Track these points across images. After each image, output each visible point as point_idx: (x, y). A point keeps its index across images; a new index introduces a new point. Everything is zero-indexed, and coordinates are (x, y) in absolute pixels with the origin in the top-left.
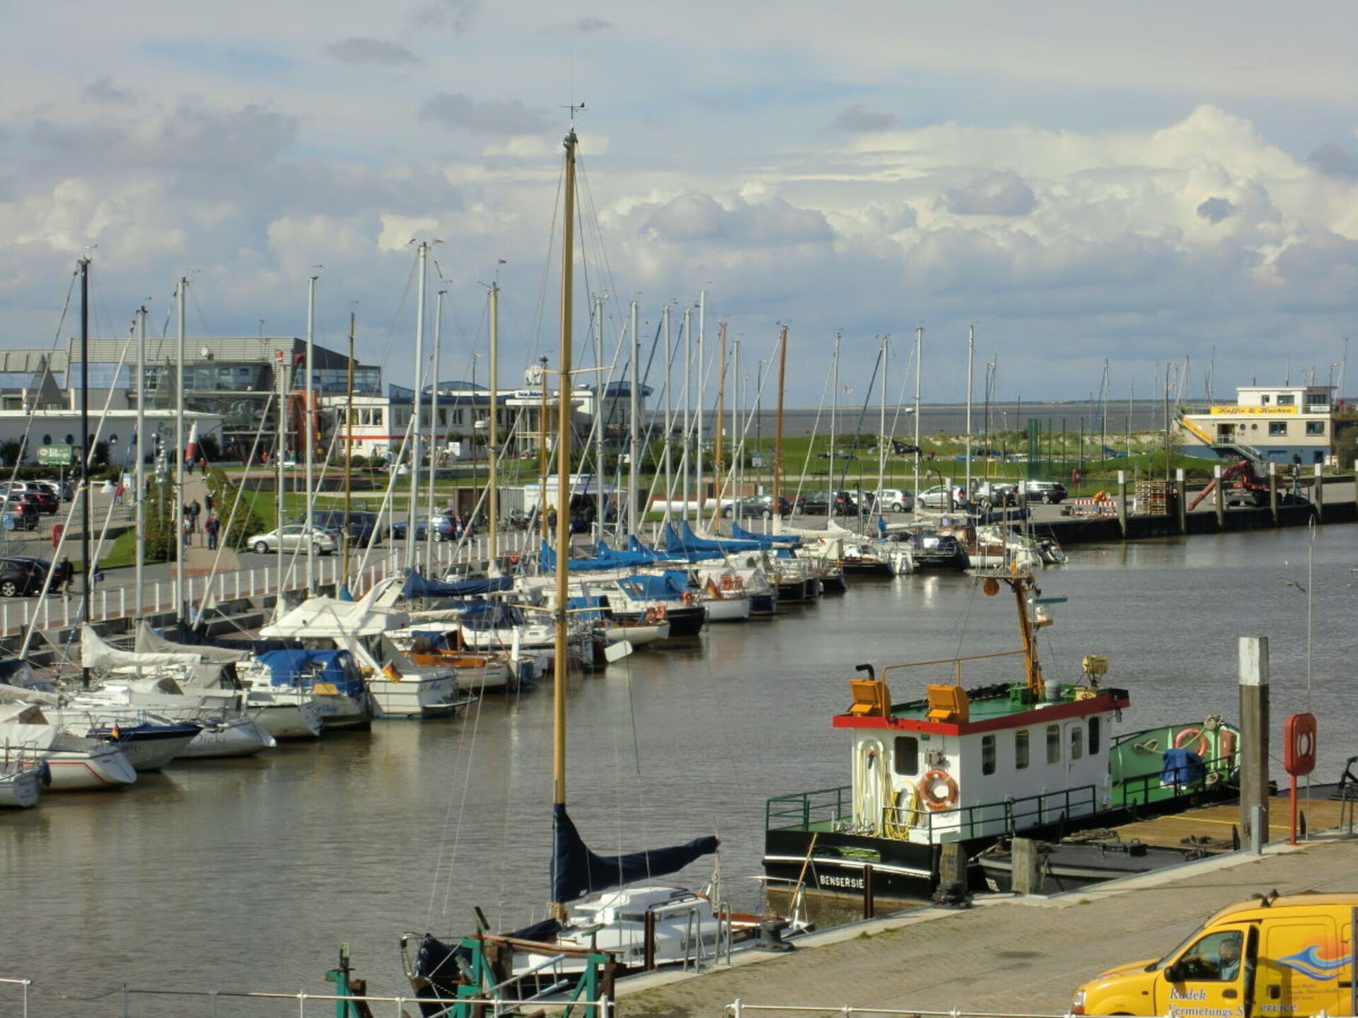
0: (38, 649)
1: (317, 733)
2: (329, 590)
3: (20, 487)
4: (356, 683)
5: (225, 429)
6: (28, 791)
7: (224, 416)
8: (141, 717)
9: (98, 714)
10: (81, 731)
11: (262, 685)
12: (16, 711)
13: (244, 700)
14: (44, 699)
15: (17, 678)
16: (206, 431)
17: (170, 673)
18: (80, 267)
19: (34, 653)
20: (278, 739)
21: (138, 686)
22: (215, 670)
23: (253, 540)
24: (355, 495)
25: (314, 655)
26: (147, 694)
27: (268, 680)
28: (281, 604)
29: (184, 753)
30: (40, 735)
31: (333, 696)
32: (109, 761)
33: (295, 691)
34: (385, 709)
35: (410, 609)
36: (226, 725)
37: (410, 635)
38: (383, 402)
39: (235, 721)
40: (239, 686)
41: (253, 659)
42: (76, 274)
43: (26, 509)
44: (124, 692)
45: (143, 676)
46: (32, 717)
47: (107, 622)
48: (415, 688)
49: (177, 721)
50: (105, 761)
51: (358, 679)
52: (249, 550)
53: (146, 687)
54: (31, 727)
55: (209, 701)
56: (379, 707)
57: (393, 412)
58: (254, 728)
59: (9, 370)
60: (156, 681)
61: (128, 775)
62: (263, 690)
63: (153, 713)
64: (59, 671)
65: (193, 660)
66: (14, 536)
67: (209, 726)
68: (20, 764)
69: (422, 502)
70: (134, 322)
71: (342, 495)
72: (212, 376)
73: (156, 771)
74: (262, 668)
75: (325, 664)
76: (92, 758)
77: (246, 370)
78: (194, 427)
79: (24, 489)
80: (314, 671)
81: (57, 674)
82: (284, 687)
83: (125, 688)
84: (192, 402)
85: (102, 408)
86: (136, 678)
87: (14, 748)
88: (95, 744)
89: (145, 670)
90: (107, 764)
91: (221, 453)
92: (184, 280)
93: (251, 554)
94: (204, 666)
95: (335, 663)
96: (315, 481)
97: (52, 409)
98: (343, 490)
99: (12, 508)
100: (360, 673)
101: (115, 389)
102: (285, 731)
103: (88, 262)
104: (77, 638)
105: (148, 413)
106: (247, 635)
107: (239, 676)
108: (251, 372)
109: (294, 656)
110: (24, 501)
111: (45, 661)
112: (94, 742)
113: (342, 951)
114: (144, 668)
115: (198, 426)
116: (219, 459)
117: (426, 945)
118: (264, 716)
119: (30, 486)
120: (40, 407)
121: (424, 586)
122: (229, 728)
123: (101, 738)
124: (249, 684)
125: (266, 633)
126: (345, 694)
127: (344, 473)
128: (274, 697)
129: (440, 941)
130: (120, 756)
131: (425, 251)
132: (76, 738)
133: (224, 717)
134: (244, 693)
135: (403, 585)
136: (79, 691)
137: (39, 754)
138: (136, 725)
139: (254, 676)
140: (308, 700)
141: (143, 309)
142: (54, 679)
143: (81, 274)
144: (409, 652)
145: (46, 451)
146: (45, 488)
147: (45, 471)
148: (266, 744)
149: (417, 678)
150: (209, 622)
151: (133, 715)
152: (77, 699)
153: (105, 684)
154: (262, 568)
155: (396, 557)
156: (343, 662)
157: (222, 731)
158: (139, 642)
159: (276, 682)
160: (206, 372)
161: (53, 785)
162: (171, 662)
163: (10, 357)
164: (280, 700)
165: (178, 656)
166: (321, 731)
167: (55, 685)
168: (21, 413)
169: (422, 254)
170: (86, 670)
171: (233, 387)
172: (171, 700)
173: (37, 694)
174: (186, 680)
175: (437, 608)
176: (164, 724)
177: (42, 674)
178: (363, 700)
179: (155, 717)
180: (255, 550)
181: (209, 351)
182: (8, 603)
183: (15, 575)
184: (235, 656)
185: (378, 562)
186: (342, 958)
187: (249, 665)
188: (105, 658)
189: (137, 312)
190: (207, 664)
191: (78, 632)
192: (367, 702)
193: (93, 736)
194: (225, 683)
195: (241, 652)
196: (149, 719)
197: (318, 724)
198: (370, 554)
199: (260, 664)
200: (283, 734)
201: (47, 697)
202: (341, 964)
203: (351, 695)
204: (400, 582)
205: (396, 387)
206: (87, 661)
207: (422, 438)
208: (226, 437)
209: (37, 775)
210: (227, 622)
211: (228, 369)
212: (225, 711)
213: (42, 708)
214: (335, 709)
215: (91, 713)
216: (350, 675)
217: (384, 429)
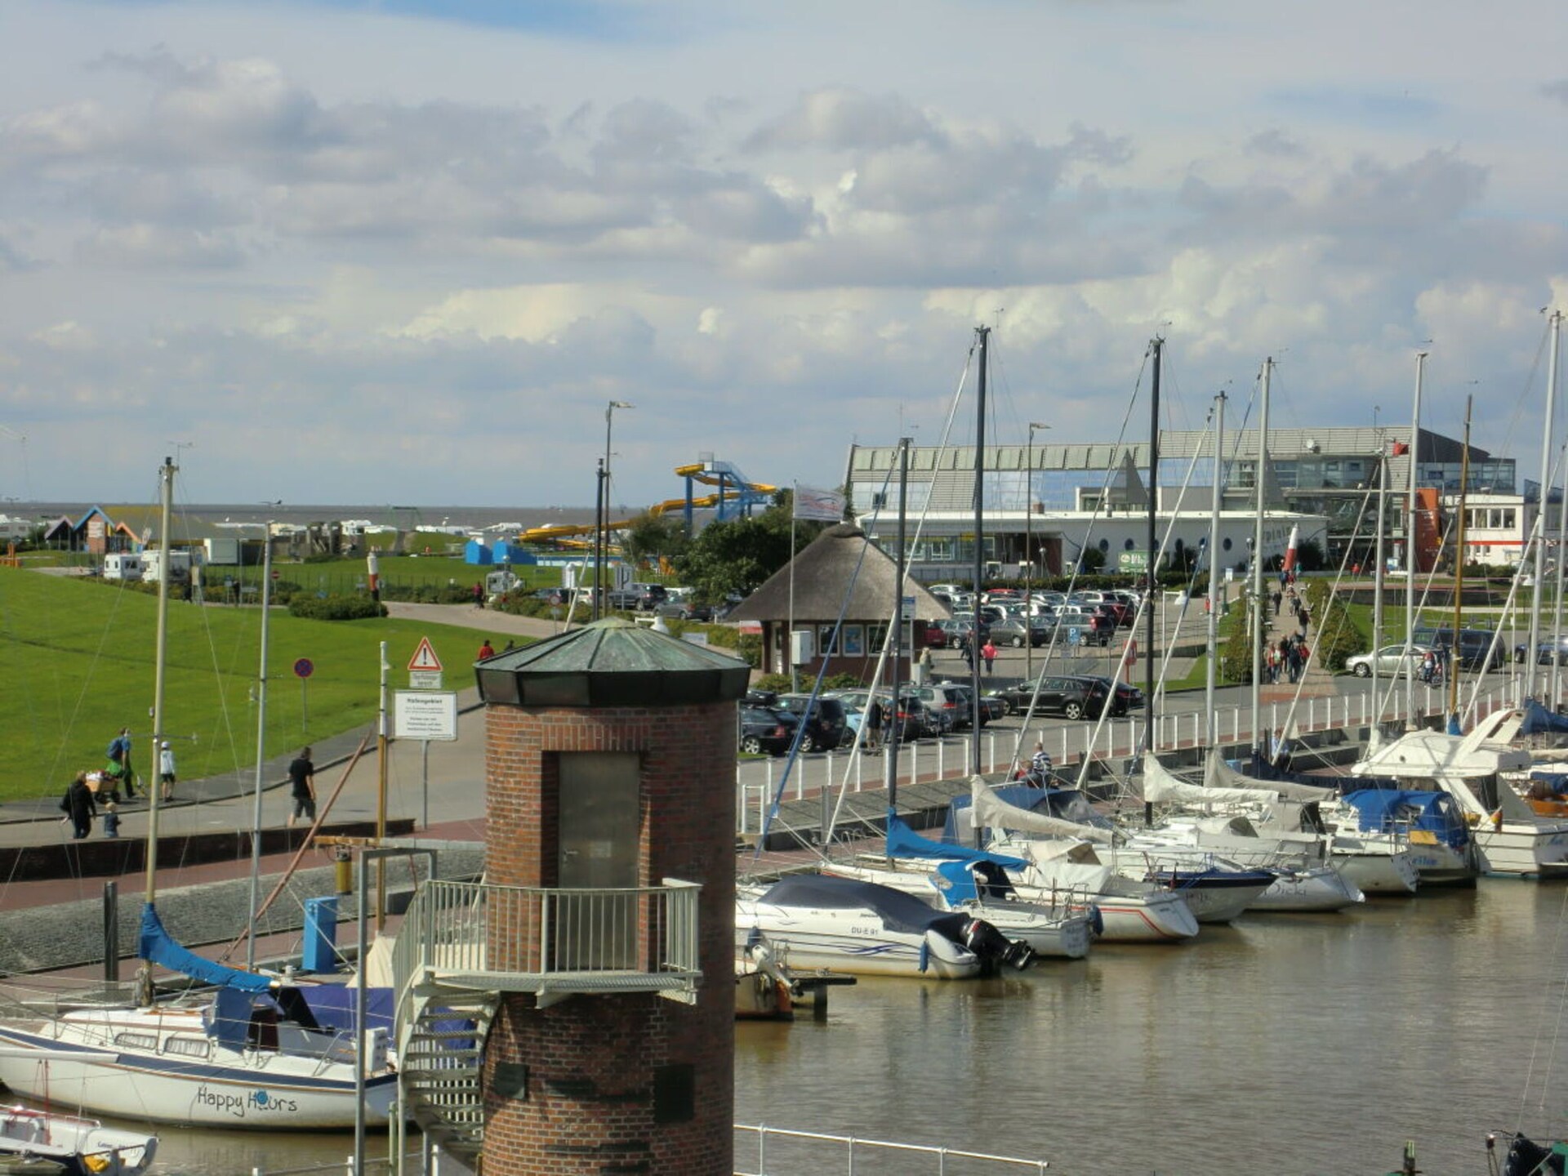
0: (1100, 779)
1: (1413, 888)
2: (1436, 723)
3: (1096, 597)
4: (1458, 831)
5: (1330, 532)
6: (1076, 939)
7: (1330, 518)
8: (1208, 861)
9: (1156, 855)
10: (1138, 875)
11: (1347, 830)
12: (1065, 848)
13: (1328, 847)
14: (1096, 836)
15: (1073, 810)
16: (1308, 534)
17: (1244, 811)
18: (1152, 348)
19: (1093, 784)
20: (1367, 893)
21: (1207, 825)
22: (1295, 809)
23: (1352, 662)
24: (1466, 610)
25: (1410, 796)
26: (1218, 835)
27: (1355, 824)
28: (1375, 735)
29: (1255, 905)
30: (1090, 876)
31: (1431, 846)
32: (1167, 909)
33: (1386, 838)
34: (1494, 865)
35: (1530, 746)
36: (1307, 874)
37: (1529, 777)
38: (1515, 502)
39: (1318, 870)
40: (1322, 829)
41: (1339, 799)
42: (1147, 355)
43: (1100, 622)
44: (1191, 831)
45: (1213, 814)
46: (1083, 855)
47: (1178, 751)
48: (1530, 842)
49: (1249, 868)
50: (1162, 910)
51: (1460, 827)
52: (1348, 673)
53: (1216, 827)
54: (1080, 867)
55: (1287, 847)
56: (1487, 862)
57: (1529, 512)
58: (1340, 881)
59: (1091, 466)
60: (1228, 820)
61: (1189, 928)
62: (1349, 835)
63: (1222, 857)
64: (1120, 805)
65: (1270, 797)
66: (1084, 652)
67: (1286, 874)
68: (1068, 909)
69: (1547, 618)
70: (1212, 410)
71: (1452, 610)
72: (1318, 471)
73: (1225, 923)
74: (1349, 810)
75: (1423, 808)
76: (1148, 905)
77: (1357, 465)
78: (1294, 530)
79: (1101, 600)
80: (1410, 815)
81: (1117, 808)
82: (1374, 832)
83: (1192, 827)
84: (1294, 501)
85: (1173, 510)
86: (1206, 816)
87: (1061, 890)
88: (1151, 890)
89: (1216, 808)
90: (1165, 913)
91: (1325, 560)
92: (1270, 361)
93: (1349, 677)
94: (1282, 805)
95: (1434, 807)
96: (1418, 594)
97: (1136, 510)
98: (1452, 604)
99: (1084, 620)
100: (1464, 820)
101: (1188, 487)
102: (1377, 884)
103: (1162, 341)
104: (1139, 771)
105: (1225, 514)
106: (1337, 771)
107: (1323, 817)
108: (1362, 467)
109: (1385, 797)
110: (1099, 613)
111: (1104, 794)
112: (1150, 887)
113: (1406, 1150)
114: (1214, 805)
115: (1299, 530)
116: (1322, 567)
117: (1516, 1147)
118: (1351, 866)
119: (1107, 597)
120: (1124, 508)
121: (1547, 720)
122: (1310, 878)
123: (1159, 882)
124: (1334, 828)
125: (1357, 770)
126: (1446, 845)
127: (1455, 583)
128: (1363, 844)
129: (1535, 1142)
130: (1180, 905)
131: (1558, 320)
132: (1132, 880)
133: (1305, 864)
134: (1328, 838)
135: (1523, 719)
136: (1140, 829)
137: (1089, 898)
138: (1203, 869)
139: (1338, 819)
140: (1402, 849)
141: (1223, 394)
142: (1114, 815)
143: (1152, 356)
144: (1526, 797)
145: (1127, 557)
146: (1124, 599)
147: (1125, 580)
148: (1353, 899)
149: (1533, 830)
150: (1293, 755)
151: (1199, 858)
152: (1136, 837)
153: (1169, 821)
154: (1359, 694)
155: (1518, 684)
156: (1444, 806)
157: (1301, 880)
158: (1209, 776)
159: (1364, 828)
160: (1312, 467)
161: (1104, 935)
162: (1244, 799)
163: (1094, 452)
164: (1370, 848)
165: (1253, 792)
166: (1418, 887)
167: (1114, 820)
168: (1102, 515)
169: (1554, 324)
170: (1149, 805)
171: (1342, 484)
172: (1244, 843)
173: (1091, 830)
174: (1261, 820)
175: (1560, 746)
176: (1234, 870)
177: (1103, 808)
178: (1467, 852)
179: (1225, 862)
180: (1354, 673)
181: (1315, 442)
182: (1068, 727)
183: (1080, 695)
184: (1319, 794)
185: (1497, 689)
186: (1406, 1157)
187: (1335, 805)
188: (1171, 791)
189: (1216, 398)
190: (1285, 802)
191: (1140, 762)
192: (1471, 852)
193: (1151, 881)
194: (1306, 825)
195: (1325, 790)
196: (1217, 864)
197: (1414, 879)
198: (1484, 681)
199: (1346, 805)
200: (1374, 887)
201: (1100, 833)
202: (1406, 1166)
203: (1453, 846)
204: (1519, 715)
205: (1531, 482)
206: (1150, 794)
207: (1548, 542)
208: (1331, 542)
209: (1087, 923)
210: (1312, 757)
211: (1335, 463)
212: (1306, 859)
213: (1094, 846)
214: (1434, 862)
215: (1149, 854)
216: (1452, 822)
217: (1517, 533)
